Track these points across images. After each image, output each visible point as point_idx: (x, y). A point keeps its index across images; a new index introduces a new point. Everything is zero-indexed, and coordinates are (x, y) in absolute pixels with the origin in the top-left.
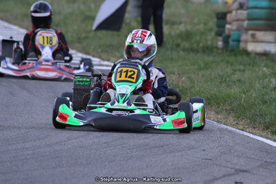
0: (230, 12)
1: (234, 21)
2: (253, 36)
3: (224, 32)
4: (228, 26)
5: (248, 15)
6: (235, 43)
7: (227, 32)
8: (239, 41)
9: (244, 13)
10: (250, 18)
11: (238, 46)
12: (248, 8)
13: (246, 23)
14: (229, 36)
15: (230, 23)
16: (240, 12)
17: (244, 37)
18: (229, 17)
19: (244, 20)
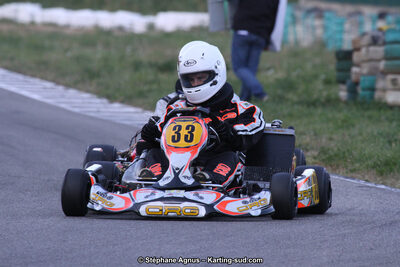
0: (358, 49)
1: (364, 61)
2: (394, 82)
3: (349, 77)
4: (355, 70)
5: (386, 52)
6: (368, 93)
7: (354, 77)
8: (373, 89)
9: (378, 51)
10: (388, 57)
11: (372, 97)
12: (385, 43)
13: (382, 65)
14: (357, 83)
15: (358, 65)
16: (372, 48)
17: (380, 84)
18: (356, 57)
19: (379, 60)
